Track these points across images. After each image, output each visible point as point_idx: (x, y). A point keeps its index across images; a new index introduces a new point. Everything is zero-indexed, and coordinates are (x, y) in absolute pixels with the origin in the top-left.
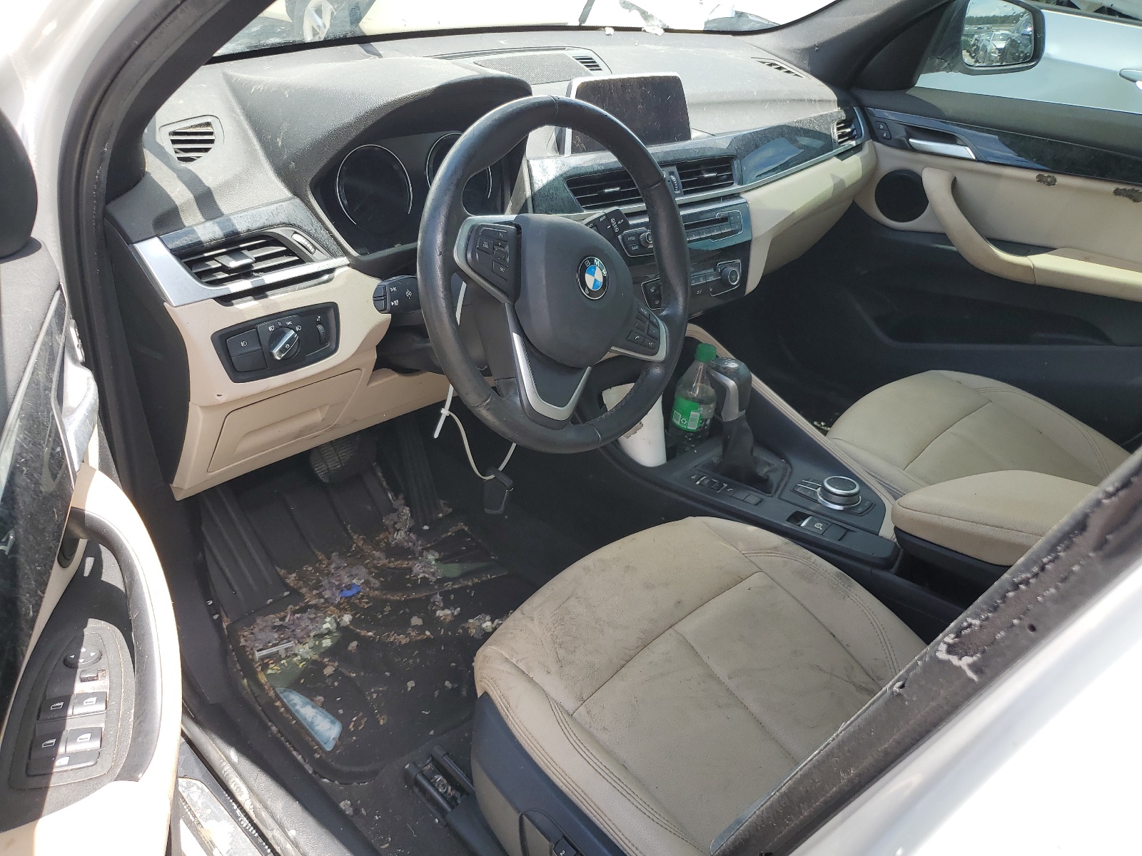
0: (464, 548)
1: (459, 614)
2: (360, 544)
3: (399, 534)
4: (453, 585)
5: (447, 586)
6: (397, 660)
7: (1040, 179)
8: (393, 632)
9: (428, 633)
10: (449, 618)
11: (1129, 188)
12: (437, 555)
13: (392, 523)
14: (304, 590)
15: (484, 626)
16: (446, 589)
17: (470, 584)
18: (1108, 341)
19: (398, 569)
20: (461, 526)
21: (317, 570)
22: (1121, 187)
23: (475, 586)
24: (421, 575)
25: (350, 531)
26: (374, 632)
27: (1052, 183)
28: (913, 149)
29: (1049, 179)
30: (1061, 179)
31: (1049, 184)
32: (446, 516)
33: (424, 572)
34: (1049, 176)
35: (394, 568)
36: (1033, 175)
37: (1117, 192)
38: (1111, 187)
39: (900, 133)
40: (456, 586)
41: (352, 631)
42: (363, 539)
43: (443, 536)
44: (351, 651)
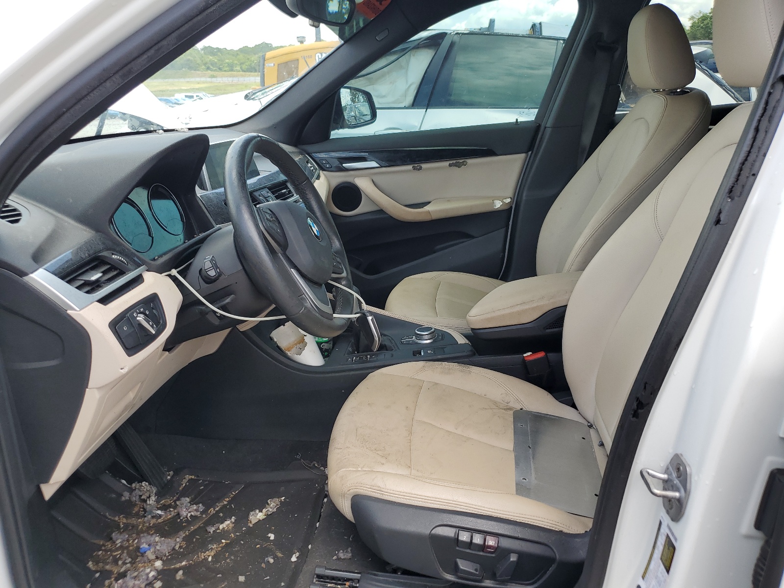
0: (202, 487)
1: (235, 520)
2: (125, 521)
3: (151, 499)
4: (214, 510)
5: (210, 512)
6: (218, 566)
7: (414, 168)
8: (200, 553)
9: (223, 541)
10: (232, 525)
11: (454, 162)
12: (188, 500)
13: (138, 497)
14: (108, 567)
15: (258, 517)
16: (211, 514)
17: (225, 503)
18: (472, 237)
19: (167, 521)
20: (188, 477)
21: (106, 551)
22: (451, 162)
23: (230, 503)
24: (189, 515)
25: (110, 517)
26: (186, 560)
27: (421, 168)
28: (346, 170)
29: (418, 167)
30: (424, 166)
31: (419, 170)
32: (172, 477)
33: (190, 512)
34: (418, 166)
35: (163, 522)
36: (410, 167)
37: (450, 165)
38: (446, 164)
39: (336, 163)
40: (217, 509)
41: (169, 570)
42: (123, 517)
43: (180, 489)
44: (180, 579)
